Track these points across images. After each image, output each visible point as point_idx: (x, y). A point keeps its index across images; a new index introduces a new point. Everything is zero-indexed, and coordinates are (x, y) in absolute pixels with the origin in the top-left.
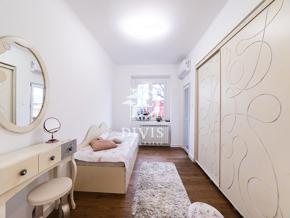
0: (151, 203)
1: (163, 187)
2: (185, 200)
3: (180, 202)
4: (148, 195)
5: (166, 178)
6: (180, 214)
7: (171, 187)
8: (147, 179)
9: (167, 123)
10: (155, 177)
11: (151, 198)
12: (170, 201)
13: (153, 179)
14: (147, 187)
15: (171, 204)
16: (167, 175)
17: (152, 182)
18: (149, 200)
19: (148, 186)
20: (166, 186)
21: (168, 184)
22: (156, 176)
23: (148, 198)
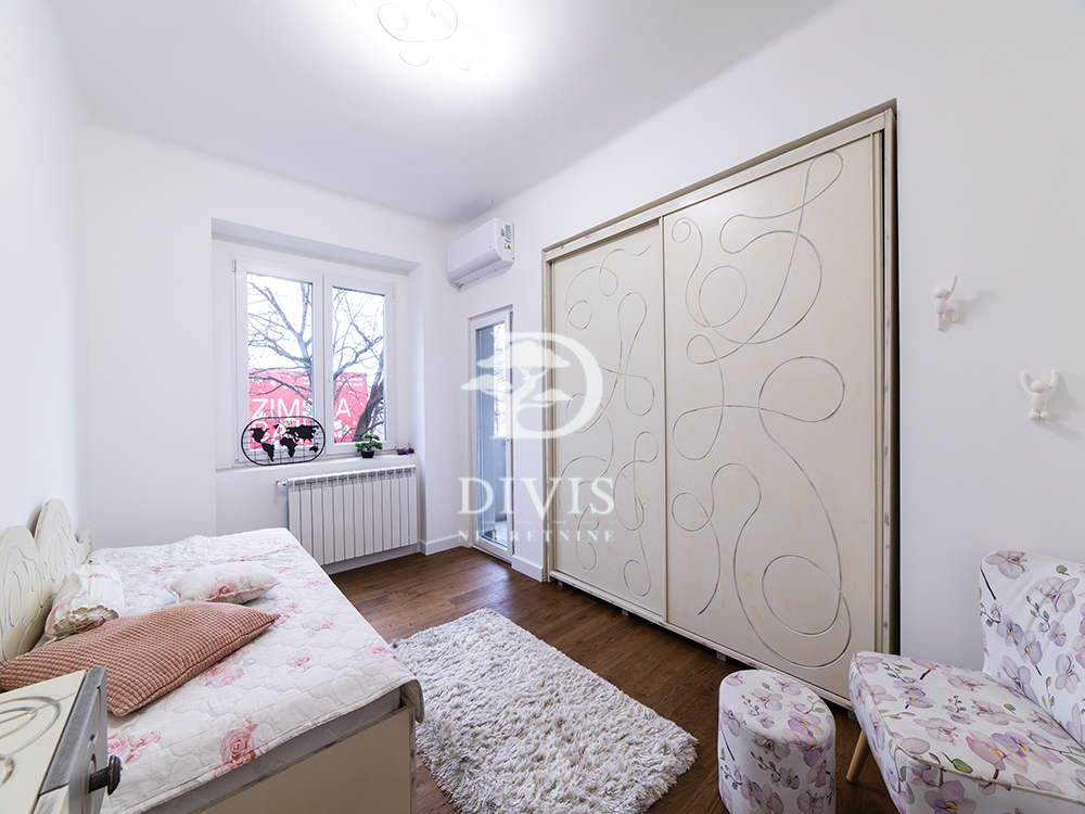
0: (554, 793)
1: (537, 708)
2: (630, 707)
3: (625, 721)
4: (520, 775)
5: (518, 673)
6: (658, 757)
7: (562, 694)
8: (454, 717)
9: (404, 462)
10: (480, 691)
11: (540, 773)
12: (600, 738)
13: (481, 703)
14: (487, 746)
15: (608, 747)
16: (512, 658)
17: (483, 715)
18: (541, 789)
19: (486, 738)
20: (546, 698)
21: (546, 689)
22: (479, 683)
23: (530, 781)
